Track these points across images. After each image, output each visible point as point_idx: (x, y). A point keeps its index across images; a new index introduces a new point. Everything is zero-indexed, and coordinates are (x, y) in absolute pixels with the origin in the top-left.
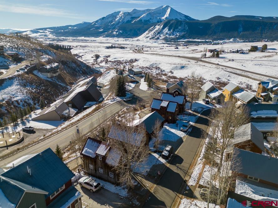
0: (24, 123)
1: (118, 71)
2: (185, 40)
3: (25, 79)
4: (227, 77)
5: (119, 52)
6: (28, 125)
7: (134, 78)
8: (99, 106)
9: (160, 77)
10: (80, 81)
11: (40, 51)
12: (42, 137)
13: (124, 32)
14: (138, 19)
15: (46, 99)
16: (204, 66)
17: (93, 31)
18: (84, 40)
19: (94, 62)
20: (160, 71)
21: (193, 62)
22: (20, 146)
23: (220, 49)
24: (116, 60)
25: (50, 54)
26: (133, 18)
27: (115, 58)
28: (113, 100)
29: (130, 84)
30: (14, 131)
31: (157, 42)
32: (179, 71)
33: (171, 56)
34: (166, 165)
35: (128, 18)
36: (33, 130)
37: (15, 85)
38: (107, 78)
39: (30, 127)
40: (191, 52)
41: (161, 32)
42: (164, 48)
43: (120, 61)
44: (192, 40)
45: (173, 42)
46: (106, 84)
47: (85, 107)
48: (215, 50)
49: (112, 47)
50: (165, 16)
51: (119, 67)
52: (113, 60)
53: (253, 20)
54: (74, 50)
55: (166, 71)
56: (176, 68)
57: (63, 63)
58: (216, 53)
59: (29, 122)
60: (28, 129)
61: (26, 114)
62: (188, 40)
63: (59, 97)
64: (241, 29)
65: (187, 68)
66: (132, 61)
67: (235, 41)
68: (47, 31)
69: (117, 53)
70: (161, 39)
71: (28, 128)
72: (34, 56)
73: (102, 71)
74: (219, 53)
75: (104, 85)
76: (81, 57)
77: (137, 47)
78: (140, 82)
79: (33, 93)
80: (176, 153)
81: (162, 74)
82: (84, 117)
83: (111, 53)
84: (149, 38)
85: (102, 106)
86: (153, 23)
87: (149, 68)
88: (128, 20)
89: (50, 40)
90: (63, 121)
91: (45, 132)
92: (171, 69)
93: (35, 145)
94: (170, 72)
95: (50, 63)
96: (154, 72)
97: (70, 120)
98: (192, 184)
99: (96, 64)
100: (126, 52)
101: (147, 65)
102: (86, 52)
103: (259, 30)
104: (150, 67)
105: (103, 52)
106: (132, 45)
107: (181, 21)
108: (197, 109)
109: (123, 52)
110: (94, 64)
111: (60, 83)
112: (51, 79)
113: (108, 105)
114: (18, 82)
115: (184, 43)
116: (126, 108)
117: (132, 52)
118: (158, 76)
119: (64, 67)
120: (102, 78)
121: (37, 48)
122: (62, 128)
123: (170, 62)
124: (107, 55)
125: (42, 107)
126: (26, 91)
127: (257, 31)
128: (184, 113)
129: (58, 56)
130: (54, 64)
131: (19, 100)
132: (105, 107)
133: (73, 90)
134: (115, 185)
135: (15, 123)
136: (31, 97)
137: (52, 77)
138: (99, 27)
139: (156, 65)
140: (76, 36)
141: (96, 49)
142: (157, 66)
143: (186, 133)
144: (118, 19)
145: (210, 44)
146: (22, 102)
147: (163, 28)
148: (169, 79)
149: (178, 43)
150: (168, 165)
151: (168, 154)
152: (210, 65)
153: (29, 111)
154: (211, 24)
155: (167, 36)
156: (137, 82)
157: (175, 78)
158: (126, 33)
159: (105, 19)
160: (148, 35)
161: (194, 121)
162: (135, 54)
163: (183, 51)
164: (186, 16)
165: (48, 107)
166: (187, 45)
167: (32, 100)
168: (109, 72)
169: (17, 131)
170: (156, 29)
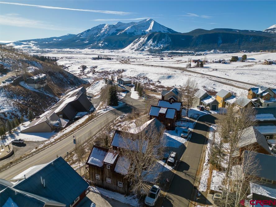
0: (12, 136)
1: (108, 82)
2: (168, 52)
3: (11, 90)
4: (212, 85)
5: (106, 63)
6: (18, 138)
7: (124, 88)
8: (92, 116)
9: (148, 87)
10: (69, 92)
11: (26, 62)
12: (34, 150)
13: (109, 44)
14: (123, 32)
15: (34, 110)
16: (190, 75)
17: (79, 43)
18: (70, 52)
19: (81, 73)
20: (147, 81)
21: (179, 72)
22: (11, 160)
23: (203, 59)
24: (103, 70)
25: (36, 65)
26: (118, 31)
27: (102, 69)
28: (106, 109)
29: (121, 93)
30: (3, 145)
31: (142, 53)
32: (166, 80)
33: (158, 66)
34: (173, 171)
35: (113, 30)
36: (23, 143)
37: (1, 97)
38: (96, 88)
39: (20, 140)
40: (176, 62)
41: (145, 43)
42: (150, 59)
43: (107, 71)
44: (176, 51)
45: (157, 53)
46: (95, 94)
47: (76, 117)
48: (199, 60)
49: (98, 58)
50: (149, 29)
51: (107, 77)
52: (100, 71)
53: (231, 32)
54: (60, 61)
55: (154, 81)
56: (163, 78)
57: (50, 74)
58: (200, 63)
59: (18, 135)
60: (18, 142)
61: (14, 127)
62: (172, 51)
63: (47, 108)
64: (220, 41)
65: (174, 78)
66: (119, 72)
67: (215, 52)
68: (31, 43)
69: (104, 64)
70: (146, 51)
71: (17, 140)
72: (20, 67)
73: (90, 82)
74: (203, 63)
75: (93, 95)
76: (67, 68)
77: (123, 58)
78: (130, 91)
79: (21, 105)
80: (181, 160)
81: (150, 83)
82: (77, 128)
83: (98, 64)
84: (134, 49)
85: (95, 116)
86: (137, 35)
87: (137, 79)
88: (113, 32)
89: (34, 51)
90: (55, 132)
91: (36, 144)
92: (158, 79)
93: (29, 157)
94: (157, 82)
95: (37, 74)
96: (142, 82)
97: (62, 131)
98: (202, 190)
99: (83, 74)
100: (113, 62)
101: (135, 75)
102: (72, 64)
103: (237, 42)
104: (138, 77)
105: (90, 64)
106: (118, 56)
107: (165, 34)
108: (193, 115)
109: (109, 63)
110: (81, 75)
111: (48, 95)
112: (39, 90)
113: (102, 115)
114: (4, 94)
115: (167, 54)
116: (120, 117)
117: (119, 62)
118: (146, 86)
119: (51, 78)
120: (91, 88)
121: (23, 60)
122: (55, 140)
123: (156, 72)
124: (94, 66)
125: (31, 119)
126: (13, 102)
127: (235, 43)
128: (181, 119)
129: (45, 67)
130: (41, 75)
131: (6, 112)
132: (99, 116)
133: (63, 101)
134: (124, 196)
135: (2, 136)
136: (19, 109)
137: (39, 88)
138: (85, 39)
139: (143, 75)
140: (61, 48)
141: (83, 60)
142: (145, 76)
143: (187, 139)
144: (103, 31)
145: (193, 55)
146: (9, 114)
147: (148, 40)
148: (157, 88)
149: (163, 54)
150: (175, 172)
151: (173, 161)
152: (196, 74)
153: (17, 123)
154: (193, 37)
155: (152, 47)
156: (127, 92)
157: (162, 87)
158: (112, 45)
159: (90, 31)
160: (133, 47)
161: (192, 127)
162: (123, 64)
163: (168, 61)
164: (169, 29)
165: (37, 119)
166: (171, 56)
167: (20, 112)
168: (98, 82)
169: (6, 144)
170: (140, 41)
